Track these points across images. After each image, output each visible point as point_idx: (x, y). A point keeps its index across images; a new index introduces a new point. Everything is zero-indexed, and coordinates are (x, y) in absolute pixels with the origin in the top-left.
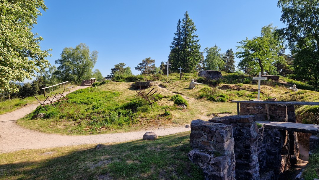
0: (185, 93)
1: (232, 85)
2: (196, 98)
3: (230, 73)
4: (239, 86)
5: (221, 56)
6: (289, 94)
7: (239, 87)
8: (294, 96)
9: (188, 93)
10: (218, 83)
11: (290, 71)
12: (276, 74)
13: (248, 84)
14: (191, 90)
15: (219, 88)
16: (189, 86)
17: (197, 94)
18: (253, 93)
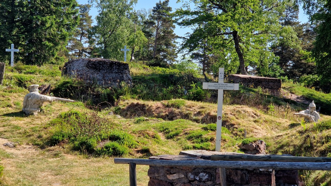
0: (6, 128)
1: (155, 102)
2: (38, 145)
3: (158, 68)
4: (173, 105)
5: (139, 19)
6: (299, 129)
7: (174, 109)
8: (308, 136)
9: (16, 127)
10: (118, 98)
11: (309, 66)
12: (278, 74)
13: (198, 100)
14: (26, 120)
15: (118, 112)
16: (22, 105)
17: (42, 133)
18: (205, 129)
